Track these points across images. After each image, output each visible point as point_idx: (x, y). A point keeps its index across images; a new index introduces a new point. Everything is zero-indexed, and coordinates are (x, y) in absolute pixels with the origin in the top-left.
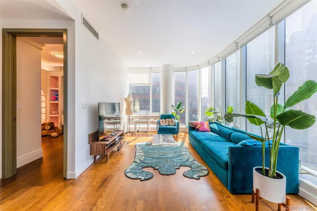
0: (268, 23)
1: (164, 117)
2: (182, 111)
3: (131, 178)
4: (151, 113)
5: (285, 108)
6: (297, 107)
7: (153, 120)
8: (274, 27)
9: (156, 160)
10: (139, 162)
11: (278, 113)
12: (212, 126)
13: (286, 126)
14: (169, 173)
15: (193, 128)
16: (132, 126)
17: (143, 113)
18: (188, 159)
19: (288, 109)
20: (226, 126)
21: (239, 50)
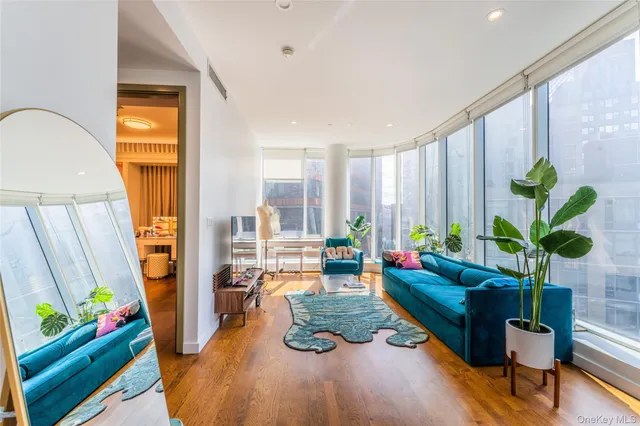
0: (521, 86)
1: (334, 243)
2: (365, 232)
3: (298, 350)
4: (305, 236)
5: (551, 227)
6: (567, 226)
7: (310, 249)
8: (531, 92)
9: (332, 320)
10: (304, 324)
11: (542, 236)
12: (425, 258)
13: (553, 254)
14: (361, 339)
15: (390, 263)
16: (271, 262)
17: (291, 236)
18: (389, 318)
19: (555, 229)
20: (448, 257)
21: (472, 125)
